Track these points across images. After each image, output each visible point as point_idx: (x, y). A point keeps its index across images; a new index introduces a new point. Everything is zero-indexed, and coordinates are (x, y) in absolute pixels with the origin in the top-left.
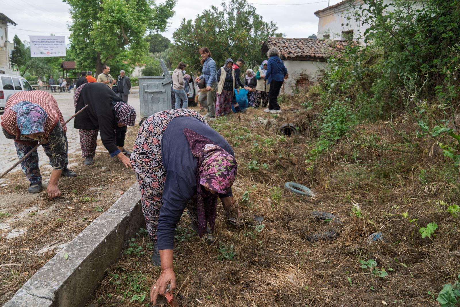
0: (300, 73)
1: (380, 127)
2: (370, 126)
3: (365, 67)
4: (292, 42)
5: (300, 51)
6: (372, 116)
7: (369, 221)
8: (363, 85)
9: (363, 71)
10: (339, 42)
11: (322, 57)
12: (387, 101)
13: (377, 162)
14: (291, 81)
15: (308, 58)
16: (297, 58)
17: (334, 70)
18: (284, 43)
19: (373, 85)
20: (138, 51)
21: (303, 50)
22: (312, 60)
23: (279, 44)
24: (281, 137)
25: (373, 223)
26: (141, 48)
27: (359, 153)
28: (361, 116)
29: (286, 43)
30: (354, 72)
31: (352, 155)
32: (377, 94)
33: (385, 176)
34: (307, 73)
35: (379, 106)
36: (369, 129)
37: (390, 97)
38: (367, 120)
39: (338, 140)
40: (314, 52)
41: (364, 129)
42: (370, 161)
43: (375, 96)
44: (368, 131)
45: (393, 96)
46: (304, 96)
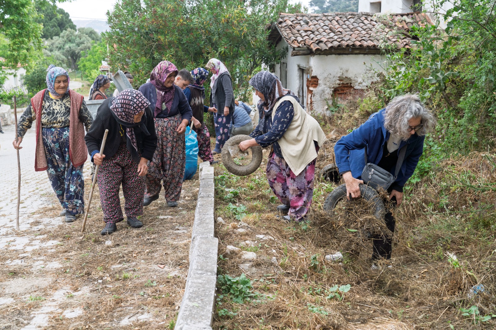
0: (339, 75)
1: (475, 161)
2: (461, 160)
3: (448, 69)
4: (319, 22)
5: (336, 37)
6: (463, 145)
7: (468, 272)
8: (447, 98)
9: (446, 76)
10: (399, 18)
11: (374, 46)
12: (483, 123)
13: (474, 209)
14: (323, 91)
15: (350, 50)
16: (333, 51)
17: (400, 73)
18: (307, 23)
19: (461, 100)
20: (23, 42)
21: (341, 36)
22: (357, 52)
23: (298, 27)
24: (326, 185)
25: (473, 274)
26: (28, 36)
27: (449, 198)
28: (448, 146)
29: (310, 23)
30: (432, 78)
31: (438, 203)
32: (468, 113)
33: (484, 226)
34: (350, 75)
35: (471, 130)
36: (461, 165)
37: (487, 116)
38: (456, 153)
39: (417, 183)
40: (360, 39)
41: (453, 165)
42: (464, 207)
43: (466, 115)
44: (459, 168)
45: (491, 114)
46: (351, 117)
